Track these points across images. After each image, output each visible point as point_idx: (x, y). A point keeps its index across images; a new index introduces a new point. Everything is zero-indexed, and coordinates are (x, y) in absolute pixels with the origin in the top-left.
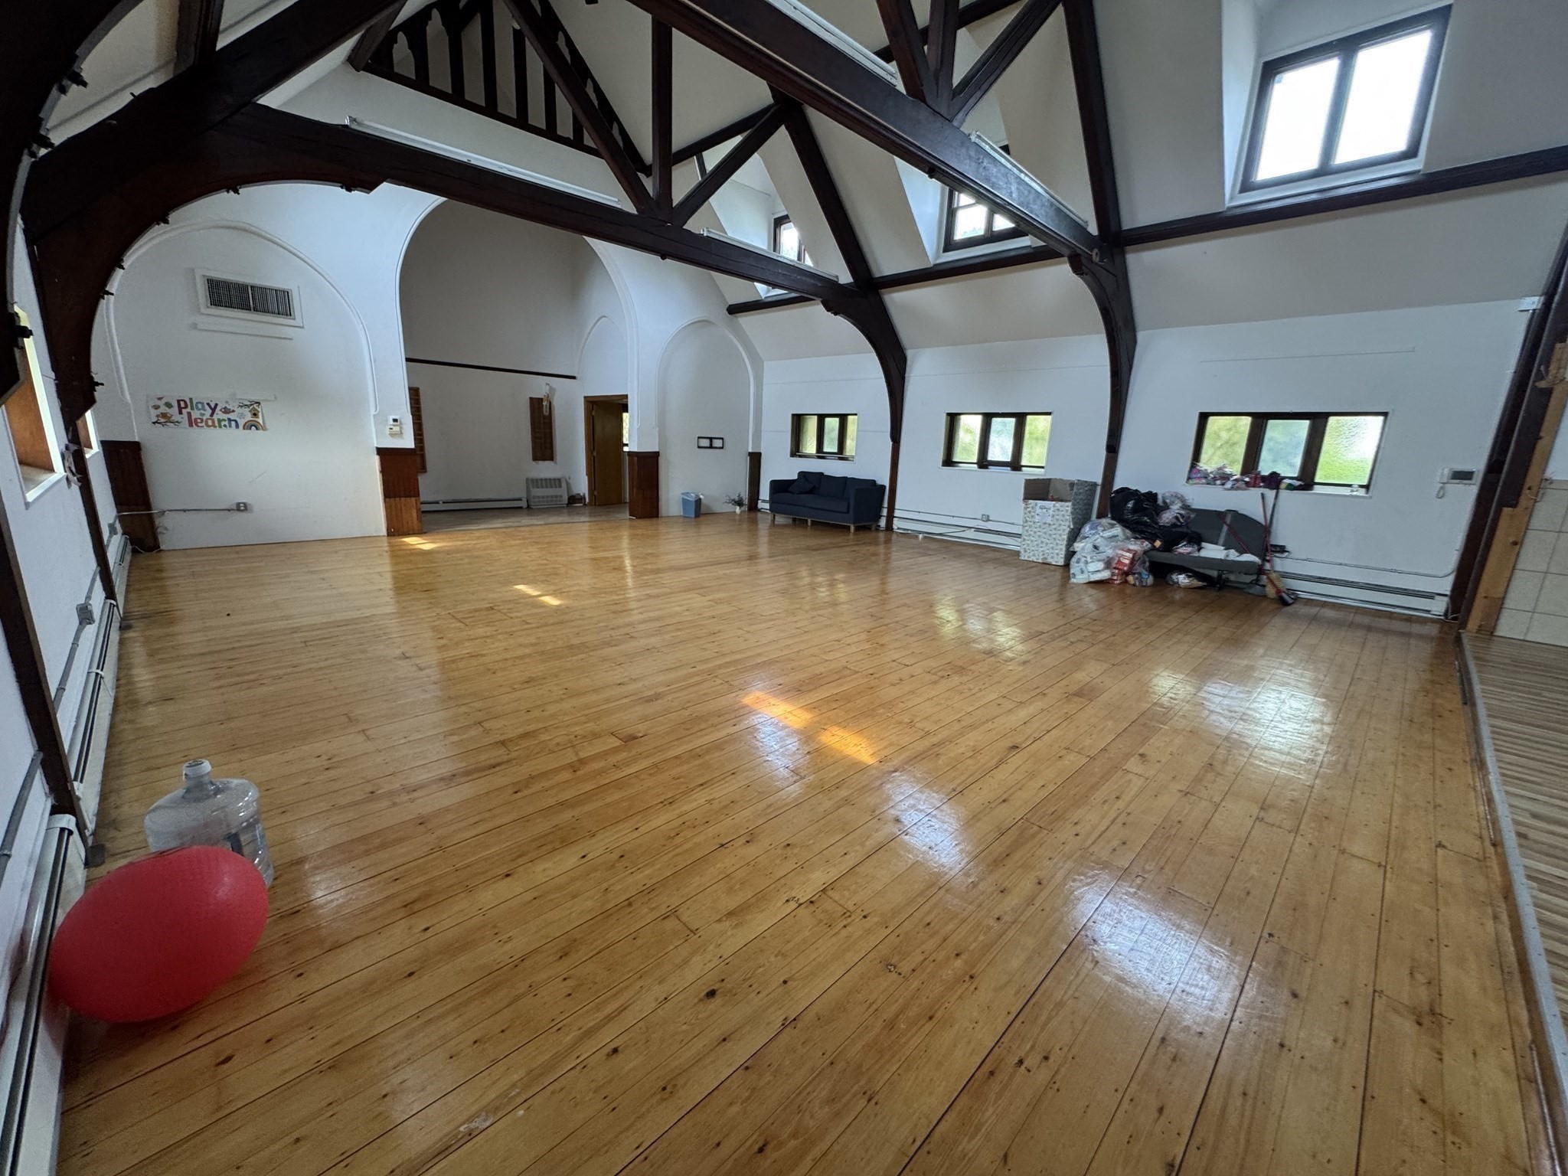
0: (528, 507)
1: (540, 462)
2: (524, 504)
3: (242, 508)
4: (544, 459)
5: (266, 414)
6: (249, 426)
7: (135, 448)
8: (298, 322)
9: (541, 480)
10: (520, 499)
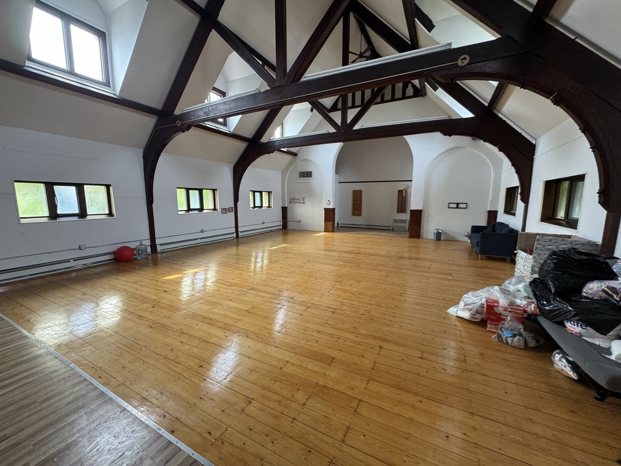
0: (393, 230)
1: (400, 213)
2: (391, 228)
3: (300, 221)
4: (402, 212)
5: (306, 199)
6: (303, 203)
7: (286, 208)
8: (313, 178)
9: (398, 220)
10: (390, 227)
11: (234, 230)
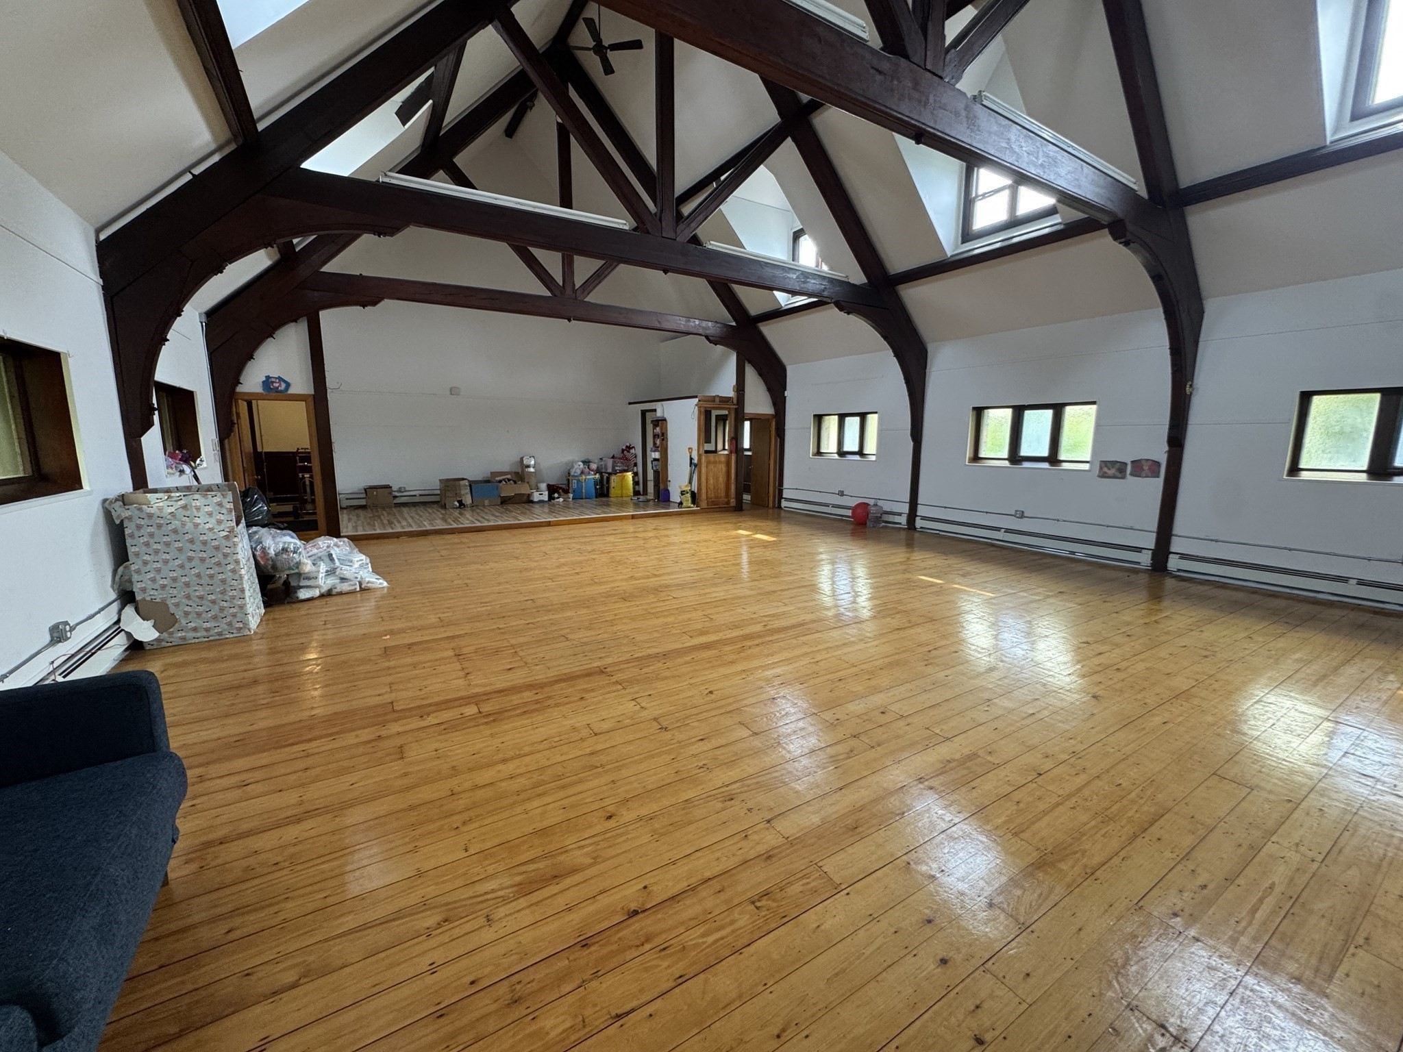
11: (1150, 541)
